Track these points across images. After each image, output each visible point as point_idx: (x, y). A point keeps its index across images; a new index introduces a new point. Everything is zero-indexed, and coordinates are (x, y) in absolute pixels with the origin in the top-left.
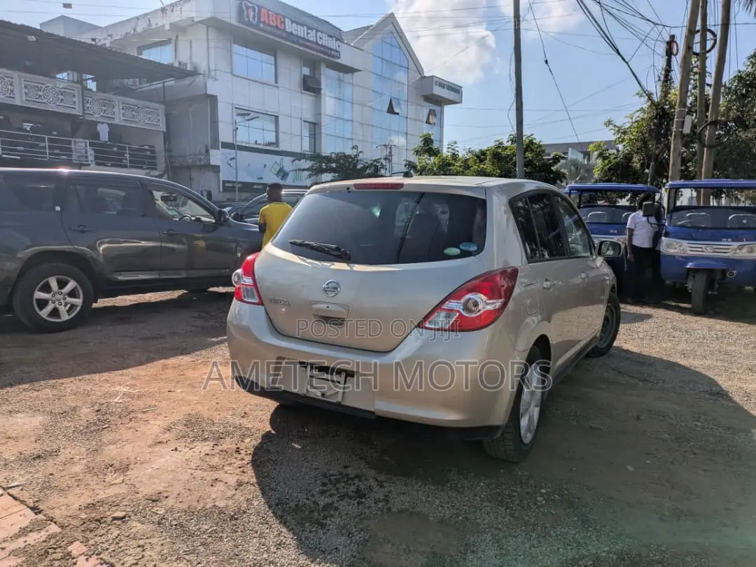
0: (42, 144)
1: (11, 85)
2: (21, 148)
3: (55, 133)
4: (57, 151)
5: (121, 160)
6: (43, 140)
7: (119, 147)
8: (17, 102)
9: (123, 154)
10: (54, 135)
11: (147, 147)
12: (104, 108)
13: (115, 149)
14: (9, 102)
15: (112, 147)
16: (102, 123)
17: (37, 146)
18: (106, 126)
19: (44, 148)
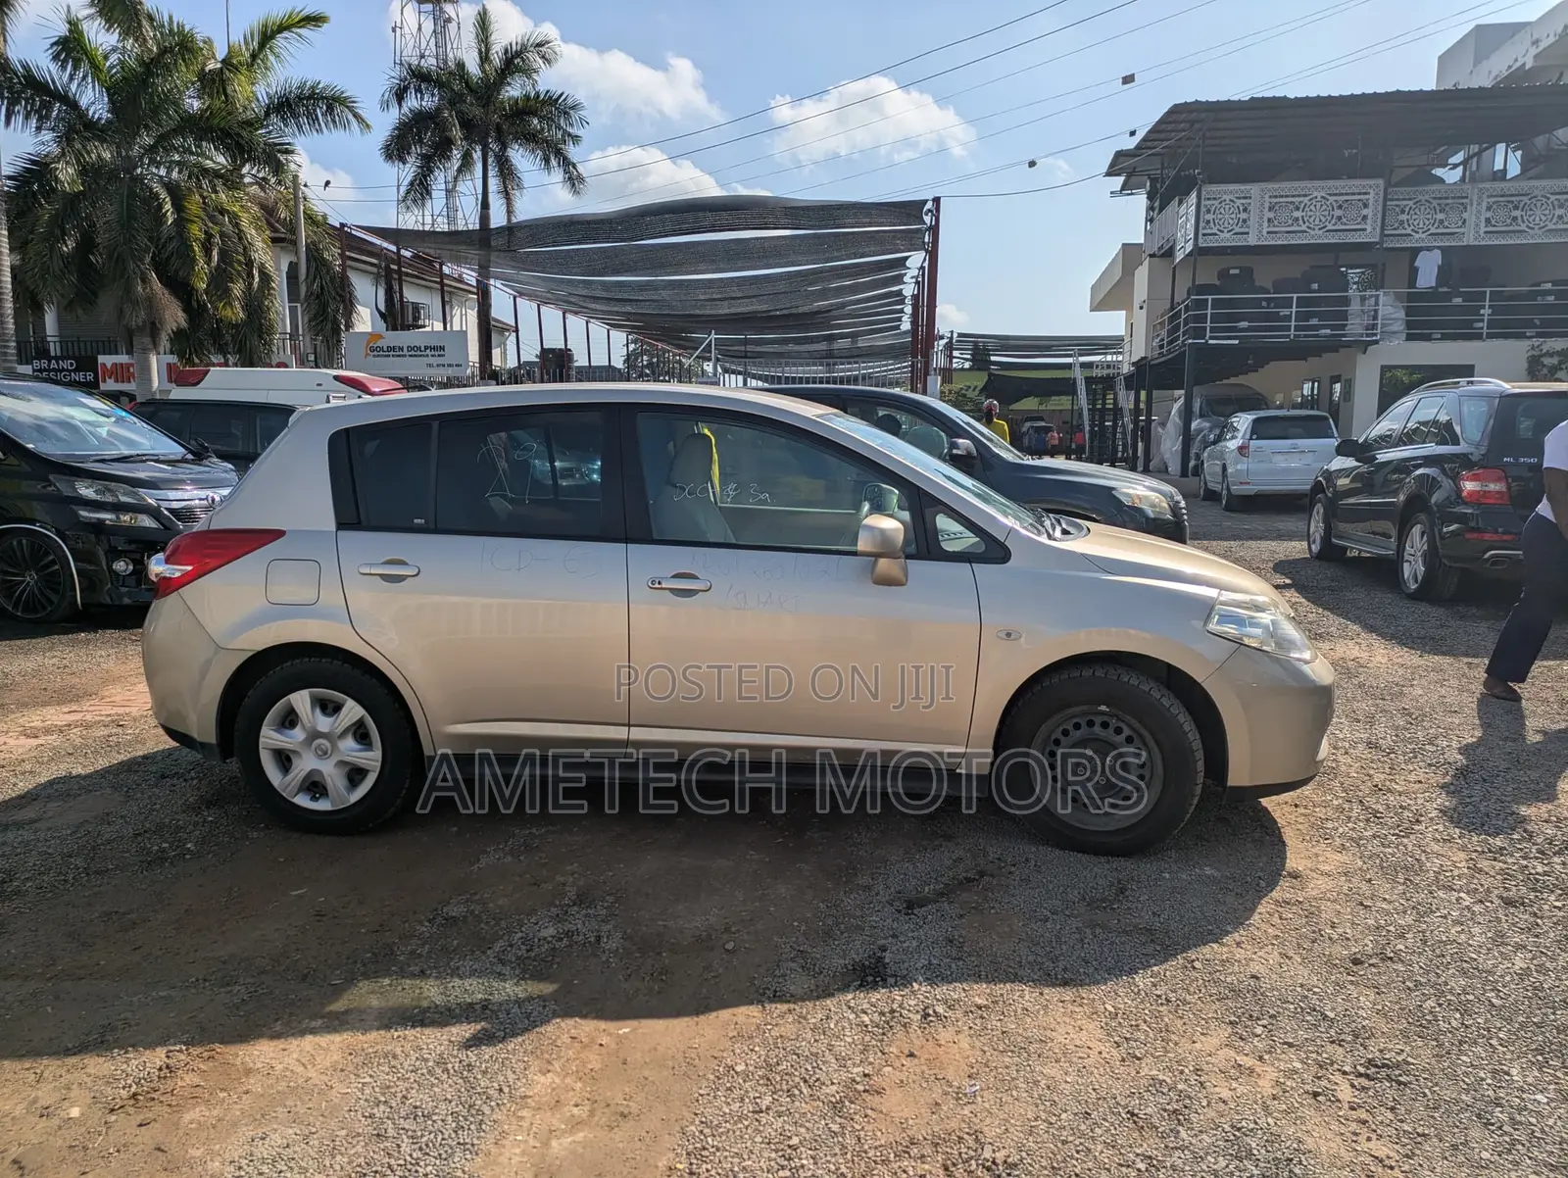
0: (1284, 312)
1: (1245, 210)
2: (1244, 324)
3: (1315, 286)
4: (1314, 322)
5: (1469, 324)
6: (1288, 303)
7: (1467, 297)
8: (1252, 240)
9: (1476, 311)
10: (1315, 291)
11: (1549, 286)
12: (1440, 216)
13: (1458, 301)
14: (1239, 242)
15: (1448, 297)
16: (1429, 249)
17: (1276, 317)
18: (1438, 253)
19: (1288, 318)
